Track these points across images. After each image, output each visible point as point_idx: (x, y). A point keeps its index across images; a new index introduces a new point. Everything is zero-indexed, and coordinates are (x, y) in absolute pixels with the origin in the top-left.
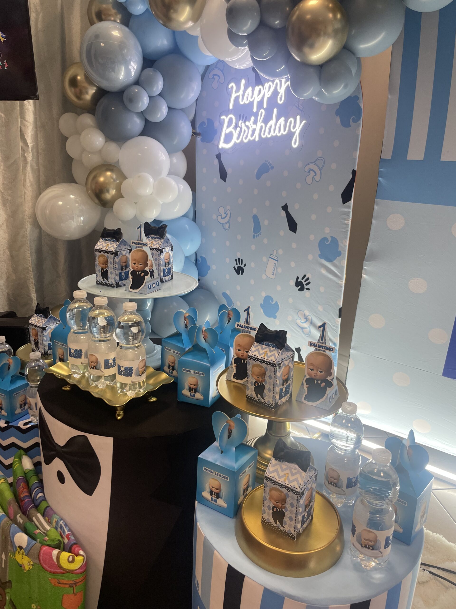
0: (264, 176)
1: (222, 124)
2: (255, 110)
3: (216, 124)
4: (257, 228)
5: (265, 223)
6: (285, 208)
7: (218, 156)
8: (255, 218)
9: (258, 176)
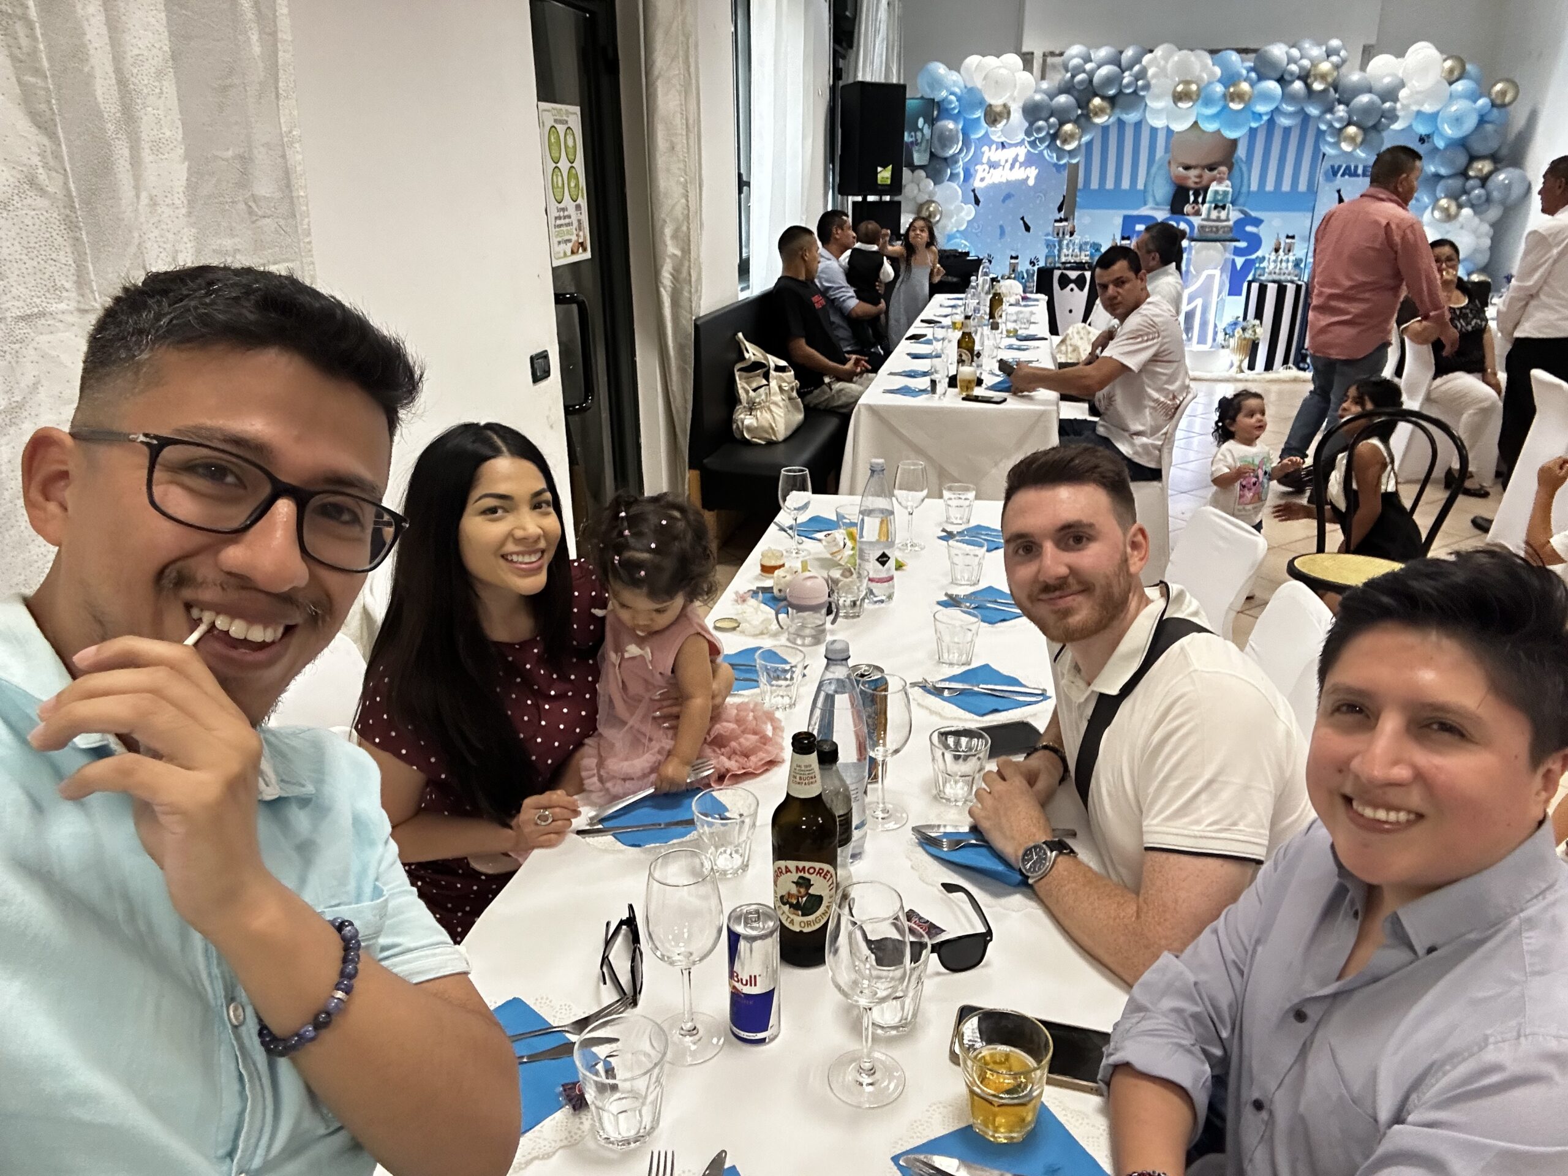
0: (1007, 202)
1: (976, 171)
2: (1002, 163)
3: (972, 171)
4: (1002, 233)
5: (1008, 229)
6: (1022, 219)
7: (973, 191)
8: (1001, 227)
9: (1004, 201)
